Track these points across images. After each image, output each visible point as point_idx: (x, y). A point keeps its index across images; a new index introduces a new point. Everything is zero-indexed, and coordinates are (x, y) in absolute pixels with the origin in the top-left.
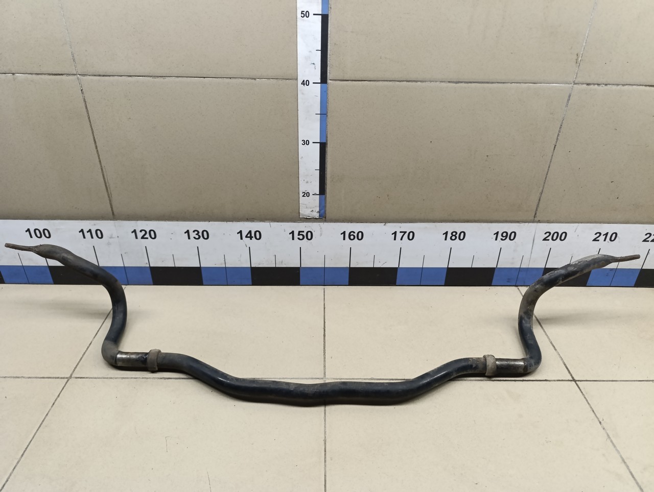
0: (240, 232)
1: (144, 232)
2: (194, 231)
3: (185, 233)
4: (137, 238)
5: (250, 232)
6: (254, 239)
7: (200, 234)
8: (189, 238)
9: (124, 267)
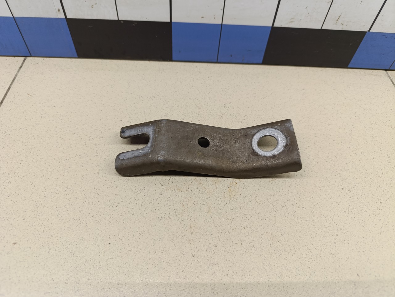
9: (13, 17)
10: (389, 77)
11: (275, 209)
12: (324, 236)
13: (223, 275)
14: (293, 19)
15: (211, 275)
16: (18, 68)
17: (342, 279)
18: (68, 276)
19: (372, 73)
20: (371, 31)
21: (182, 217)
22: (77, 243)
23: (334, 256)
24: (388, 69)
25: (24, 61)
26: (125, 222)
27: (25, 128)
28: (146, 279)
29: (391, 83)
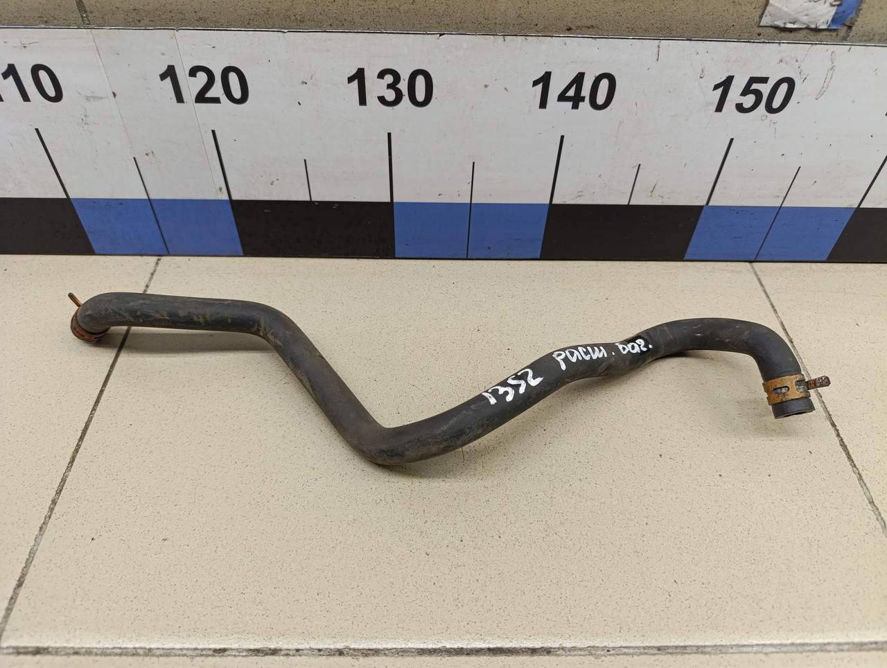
0: (545, 80)
1: (202, 78)
2: (381, 75)
3: (350, 80)
4: (180, 98)
5: (579, 79)
6: (585, 105)
7: (403, 86)
8: (363, 101)
9: (149, 199)
10: (756, 273)
11: (552, 486)
12: (626, 525)
13: (471, 581)
14: (581, 192)
15: (453, 581)
16: (149, 275)
17: (649, 586)
18: (245, 583)
19: (726, 268)
20: (710, 204)
21: (411, 499)
22: (256, 538)
23: (640, 554)
24: (753, 259)
25: (157, 264)
26: (325, 507)
27: (169, 370)
28: (358, 586)
29: (758, 283)
